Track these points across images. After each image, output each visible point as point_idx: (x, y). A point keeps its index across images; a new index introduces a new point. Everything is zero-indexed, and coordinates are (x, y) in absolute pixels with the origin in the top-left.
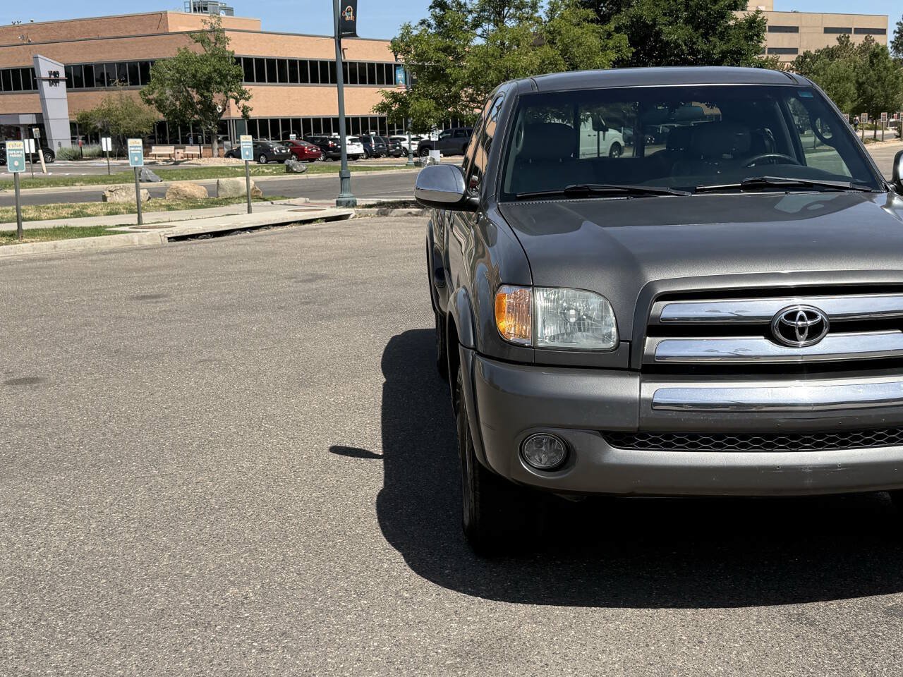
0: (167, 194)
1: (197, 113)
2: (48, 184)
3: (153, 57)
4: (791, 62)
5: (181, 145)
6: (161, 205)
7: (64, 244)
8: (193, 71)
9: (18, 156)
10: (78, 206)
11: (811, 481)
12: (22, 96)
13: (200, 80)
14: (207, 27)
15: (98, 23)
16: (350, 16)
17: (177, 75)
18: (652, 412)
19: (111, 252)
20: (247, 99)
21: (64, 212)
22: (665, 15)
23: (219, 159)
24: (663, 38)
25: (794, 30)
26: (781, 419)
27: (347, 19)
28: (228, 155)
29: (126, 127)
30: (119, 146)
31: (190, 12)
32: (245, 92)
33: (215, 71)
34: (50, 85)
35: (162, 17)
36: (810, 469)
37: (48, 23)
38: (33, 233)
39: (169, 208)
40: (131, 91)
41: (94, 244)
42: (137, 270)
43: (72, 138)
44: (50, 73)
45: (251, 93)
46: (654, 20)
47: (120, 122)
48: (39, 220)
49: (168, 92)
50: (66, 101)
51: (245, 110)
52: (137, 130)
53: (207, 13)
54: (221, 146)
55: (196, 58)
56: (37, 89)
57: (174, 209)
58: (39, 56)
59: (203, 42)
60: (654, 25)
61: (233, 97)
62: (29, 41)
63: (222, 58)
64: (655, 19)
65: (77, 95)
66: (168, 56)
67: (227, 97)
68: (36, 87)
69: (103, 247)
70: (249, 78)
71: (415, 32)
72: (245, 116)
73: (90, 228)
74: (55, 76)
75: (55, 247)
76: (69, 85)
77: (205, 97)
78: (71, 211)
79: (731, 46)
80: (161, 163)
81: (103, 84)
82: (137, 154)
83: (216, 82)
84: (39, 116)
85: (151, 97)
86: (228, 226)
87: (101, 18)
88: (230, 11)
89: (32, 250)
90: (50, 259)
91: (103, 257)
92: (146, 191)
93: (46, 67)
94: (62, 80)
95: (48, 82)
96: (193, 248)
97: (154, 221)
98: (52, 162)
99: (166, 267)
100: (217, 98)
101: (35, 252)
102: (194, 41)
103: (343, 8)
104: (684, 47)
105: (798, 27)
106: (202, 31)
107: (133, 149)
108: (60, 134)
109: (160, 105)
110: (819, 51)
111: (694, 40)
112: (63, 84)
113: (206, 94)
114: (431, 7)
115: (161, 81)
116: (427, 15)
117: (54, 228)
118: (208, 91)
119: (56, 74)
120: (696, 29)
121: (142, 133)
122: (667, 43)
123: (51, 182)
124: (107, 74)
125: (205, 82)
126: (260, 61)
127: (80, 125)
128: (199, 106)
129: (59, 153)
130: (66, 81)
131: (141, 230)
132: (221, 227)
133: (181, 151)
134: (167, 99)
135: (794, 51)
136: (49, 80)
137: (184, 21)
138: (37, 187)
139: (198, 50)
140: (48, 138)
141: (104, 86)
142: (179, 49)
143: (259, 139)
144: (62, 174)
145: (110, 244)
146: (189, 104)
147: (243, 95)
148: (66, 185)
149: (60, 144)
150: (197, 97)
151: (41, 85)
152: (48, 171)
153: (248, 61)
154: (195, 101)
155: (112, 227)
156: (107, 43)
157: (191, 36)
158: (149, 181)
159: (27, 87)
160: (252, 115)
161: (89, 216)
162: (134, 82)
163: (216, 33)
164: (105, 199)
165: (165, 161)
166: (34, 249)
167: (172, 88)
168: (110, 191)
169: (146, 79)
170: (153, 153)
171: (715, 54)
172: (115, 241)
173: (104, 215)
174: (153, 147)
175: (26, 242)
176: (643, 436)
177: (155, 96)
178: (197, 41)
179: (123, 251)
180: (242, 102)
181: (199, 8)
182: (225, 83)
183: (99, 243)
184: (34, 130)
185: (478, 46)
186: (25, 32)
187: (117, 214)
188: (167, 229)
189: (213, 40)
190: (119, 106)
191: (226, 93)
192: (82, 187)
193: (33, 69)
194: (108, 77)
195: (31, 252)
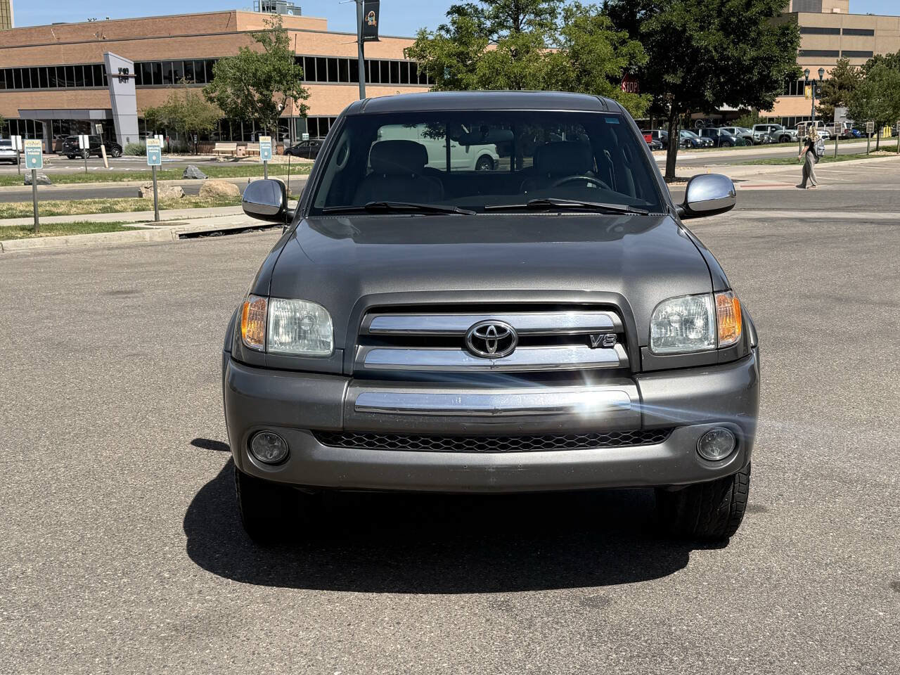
0: (201, 191)
1: (256, 111)
2: (97, 179)
3: (218, 55)
4: (861, 66)
5: (243, 142)
6: (190, 202)
7: (76, 239)
8: (253, 70)
9: (36, 153)
10: (109, 202)
11: (495, 480)
12: (95, 92)
13: (259, 79)
14: (268, 27)
15: (170, 21)
16: (372, 21)
17: (238, 74)
18: (355, 414)
19: (117, 248)
20: (305, 98)
21: (93, 208)
22: (696, 21)
23: (277, 156)
24: (694, 43)
25: (870, 33)
26: (467, 424)
27: (370, 23)
28: (286, 153)
29: (192, 124)
30: (184, 142)
31: (259, 11)
32: (303, 91)
33: (275, 70)
34: (120, 82)
35: (231, 16)
36: (493, 468)
37: (122, 21)
38: (51, 228)
39: (197, 205)
40: (196, 89)
41: (105, 239)
42: (128, 266)
43: (140, 134)
44: (120, 70)
45: (309, 92)
46: (684, 26)
47: (185, 119)
48: (67, 215)
49: (230, 91)
50: (135, 97)
51: (303, 109)
52: (201, 127)
53: (276, 13)
54: (281, 143)
55: (257, 57)
56: (107, 85)
57: (200, 207)
58: (109, 53)
59: (264, 42)
60: (684, 31)
61: (292, 96)
62: (104, 38)
63: (283, 58)
64: (685, 24)
65: (145, 91)
66: (228, 55)
67: (286, 95)
68: (106, 84)
69: (115, 242)
70: (310, 78)
71: (431, 37)
72: (303, 115)
73: (108, 224)
74: (125, 73)
75: (67, 242)
76: (138, 82)
77: (264, 95)
78: (101, 206)
79: (761, 53)
80: (222, 160)
81: (171, 81)
82: (154, 154)
83: (275, 81)
84: (109, 111)
85: (213, 95)
86: (240, 224)
87: (173, 17)
88: (297, 11)
89: (44, 244)
90: (58, 254)
91: (107, 252)
92: (180, 188)
93: (116, 63)
94: (132, 77)
95: (117, 79)
96: (196, 245)
97: (173, 218)
98: (119, 157)
99: (159, 263)
100: (277, 97)
101: (47, 246)
102: (256, 40)
103: (366, 13)
104: (714, 53)
105: (873, 30)
106: (264, 31)
107: (150, 148)
108: (127, 129)
109: (222, 104)
110: (890, 55)
111: (725, 46)
112: (132, 81)
113: (265, 92)
114: (449, 13)
115: (224, 79)
116: (447, 21)
117: (75, 223)
118: (268, 90)
119: (126, 71)
120: (727, 35)
121: (206, 129)
122: (697, 50)
123: (101, 178)
124: (175, 72)
125: (265, 81)
126: (321, 61)
127: (147, 121)
128: (259, 105)
129: (127, 148)
130: (135, 77)
131: (154, 227)
132: (233, 225)
133: (243, 148)
134: (228, 97)
135: (869, 54)
136: (119, 77)
137: (252, 20)
138: (86, 182)
139: (260, 49)
140: (116, 133)
141: (172, 83)
142: (240, 48)
143: (319, 137)
144: (122, 169)
145: (121, 240)
146: (249, 101)
147: (302, 94)
148: (115, 181)
149: (128, 140)
150: (257, 96)
151: (111, 80)
152: (109, 167)
153: (310, 60)
154: (256, 99)
155: (133, 223)
156: (175, 42)
157: (253, 36)
158: (195, 178)
159: (98, 83)
160: (310, 113)
161: (117, 211)
162: (200, 80)
163: (277, 32)
164: (141, 195)
165: (227, 157)
166: (46, 243)
167: (233, 85)
168: (146, 188)
169: (211, 77)
170: (216, 149)
171: (745, 61)
172: (126, 237)
173: (132, 211)
174: (217, 144)
175: (41, 236)
176: (349, 435)
177: (217, 93)
178: (258, 41)
179: (130, 247)
180: (300, 101)
181: (267, 7)
182: (285, 83)
183: (110, 238)
184: (97, 125)
185: (489, 52)
186: (100, 29)
187: (144, 210)
188: (180, 226)
189: (274, 40)
190: (185, 103)
191: (285, 91)
192: (129, 183)
193: (104, 66)
194: (176, 75)
195: (43, 246)
